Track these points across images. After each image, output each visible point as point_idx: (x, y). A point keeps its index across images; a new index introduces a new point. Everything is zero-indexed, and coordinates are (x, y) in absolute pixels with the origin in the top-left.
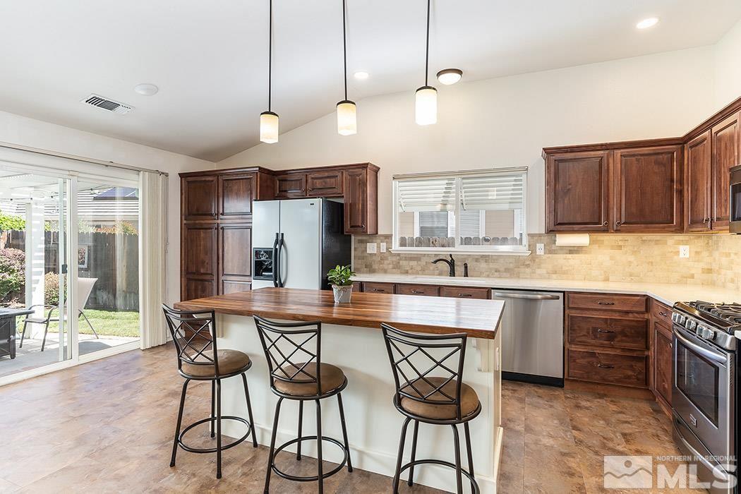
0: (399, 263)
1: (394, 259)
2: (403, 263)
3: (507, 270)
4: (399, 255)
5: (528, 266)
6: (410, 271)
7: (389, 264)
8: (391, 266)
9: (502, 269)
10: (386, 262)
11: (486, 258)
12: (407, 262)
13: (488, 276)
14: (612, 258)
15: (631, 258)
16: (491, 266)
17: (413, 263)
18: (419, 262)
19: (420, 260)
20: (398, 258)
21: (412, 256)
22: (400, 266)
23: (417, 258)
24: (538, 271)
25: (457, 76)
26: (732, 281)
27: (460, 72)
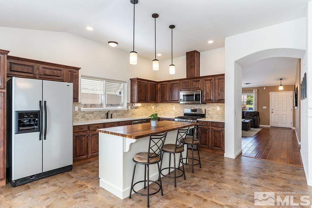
0: (84, 115)
1: (82, 114)
2: (86, 115)
3: (122, 115)
4: (84, 112)
5: (127, 113)
6: (89, 119)
7: (80, 116)
8: (80, 117)
9: (120, 115)
10: (78, 115)
11: (116, 111)
12: (88, 115)
13: (117, 118)
14: (143, 110)
15: (146, 109)
16: (117, 114)
17: (91, 115)
18: (93, 115)
19: (94, 114)
20: (84, 113)
21: (90, 112)
22: (85, 117)
23: (92, 113)
24: (129, 114)
25: (116, 45)
26: (163, 113)
27: (117, 43)
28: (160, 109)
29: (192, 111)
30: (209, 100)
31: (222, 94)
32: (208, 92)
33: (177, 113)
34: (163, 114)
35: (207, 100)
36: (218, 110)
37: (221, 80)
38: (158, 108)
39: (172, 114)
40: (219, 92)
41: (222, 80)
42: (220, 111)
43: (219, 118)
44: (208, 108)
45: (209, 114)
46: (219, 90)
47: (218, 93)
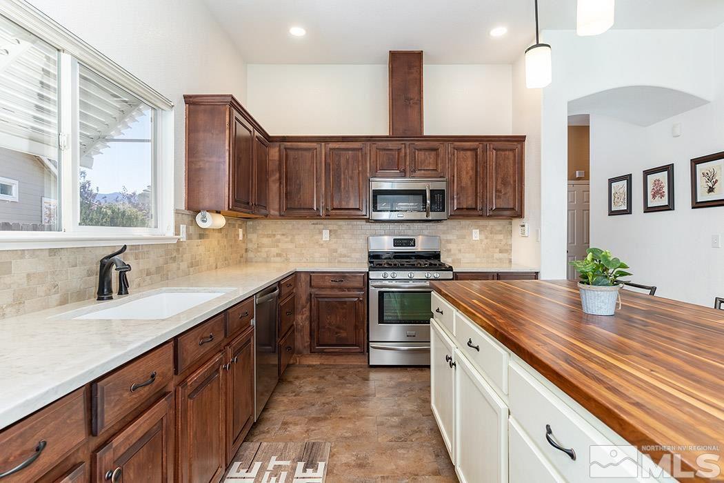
3: (158, 270)
5: (175, 260)
9: (154, 269)
11: (135, 252)
13: (140, 285)
14: (219, 243)
15: (226, 242)
24: (182, 265)
28: (265, 241)
29: (397, 243)
30: (467, 209)
31: (505, 194)
32: (466, 184)
33: (335, 251)
34: (278, 259)
35: (462, 209)
36: (474, 239)
37: (503, 153)
38: (253, 237)
39: (317, 255)
40: (498, 187)
41: (507, 152)
42: (481, 240)
43: (478, 260)
44: (444, 233)
45: (450, 251)
46: (500, 181)
47: (497, 191)
